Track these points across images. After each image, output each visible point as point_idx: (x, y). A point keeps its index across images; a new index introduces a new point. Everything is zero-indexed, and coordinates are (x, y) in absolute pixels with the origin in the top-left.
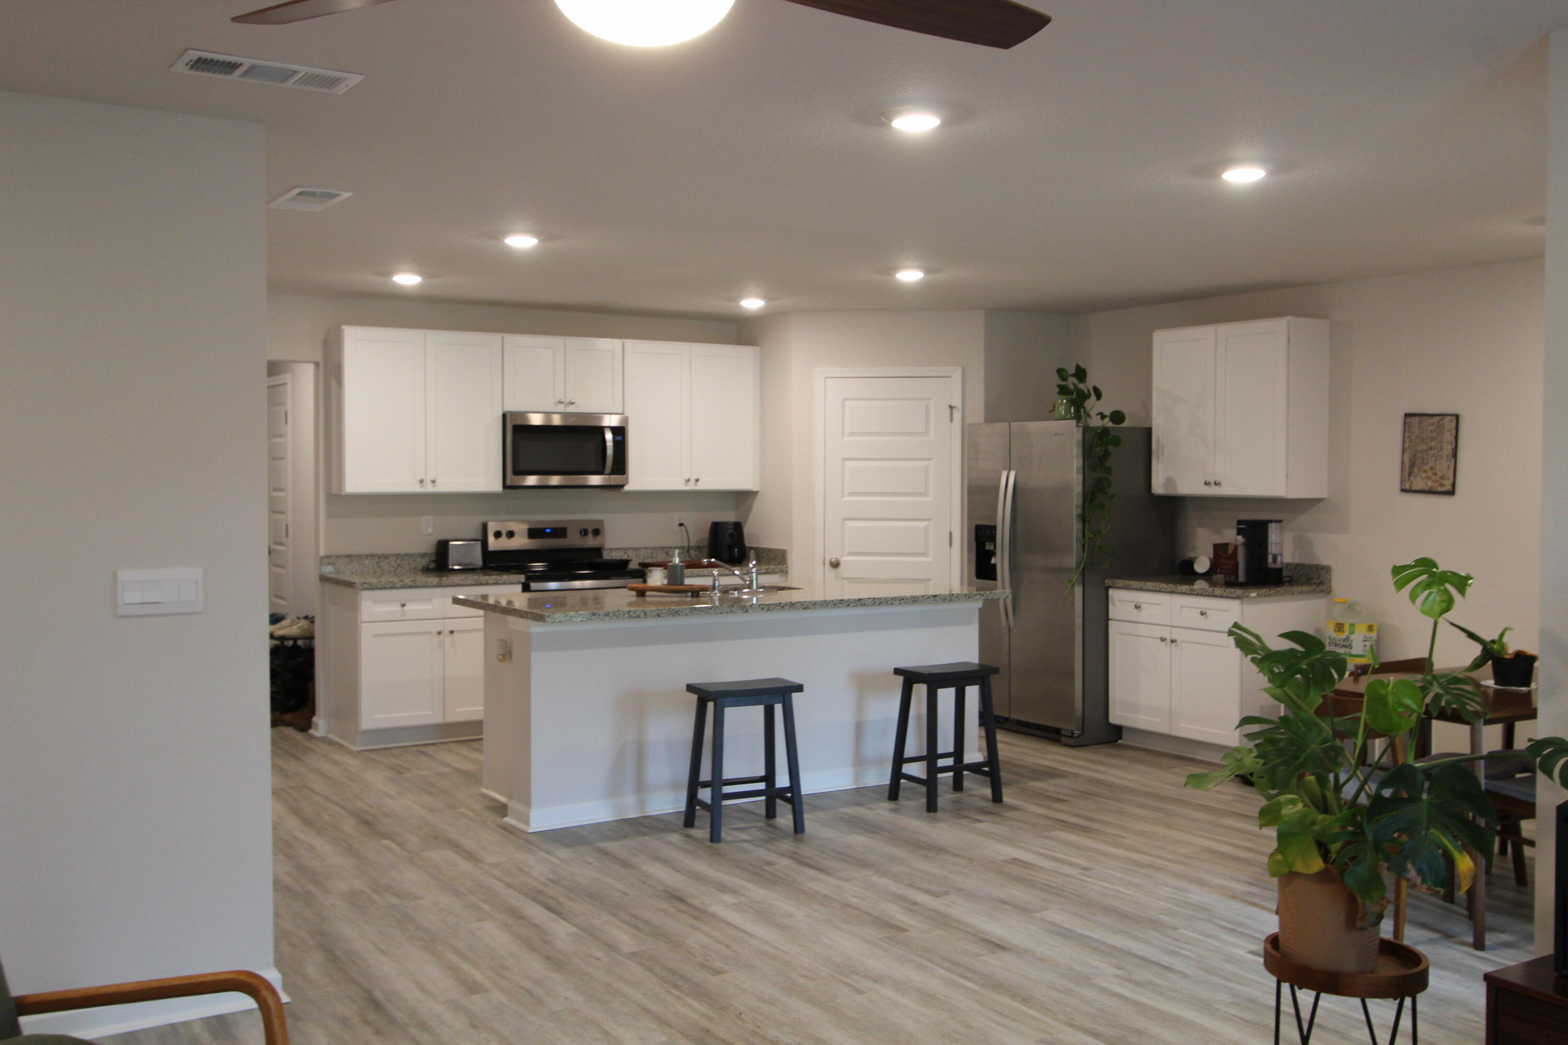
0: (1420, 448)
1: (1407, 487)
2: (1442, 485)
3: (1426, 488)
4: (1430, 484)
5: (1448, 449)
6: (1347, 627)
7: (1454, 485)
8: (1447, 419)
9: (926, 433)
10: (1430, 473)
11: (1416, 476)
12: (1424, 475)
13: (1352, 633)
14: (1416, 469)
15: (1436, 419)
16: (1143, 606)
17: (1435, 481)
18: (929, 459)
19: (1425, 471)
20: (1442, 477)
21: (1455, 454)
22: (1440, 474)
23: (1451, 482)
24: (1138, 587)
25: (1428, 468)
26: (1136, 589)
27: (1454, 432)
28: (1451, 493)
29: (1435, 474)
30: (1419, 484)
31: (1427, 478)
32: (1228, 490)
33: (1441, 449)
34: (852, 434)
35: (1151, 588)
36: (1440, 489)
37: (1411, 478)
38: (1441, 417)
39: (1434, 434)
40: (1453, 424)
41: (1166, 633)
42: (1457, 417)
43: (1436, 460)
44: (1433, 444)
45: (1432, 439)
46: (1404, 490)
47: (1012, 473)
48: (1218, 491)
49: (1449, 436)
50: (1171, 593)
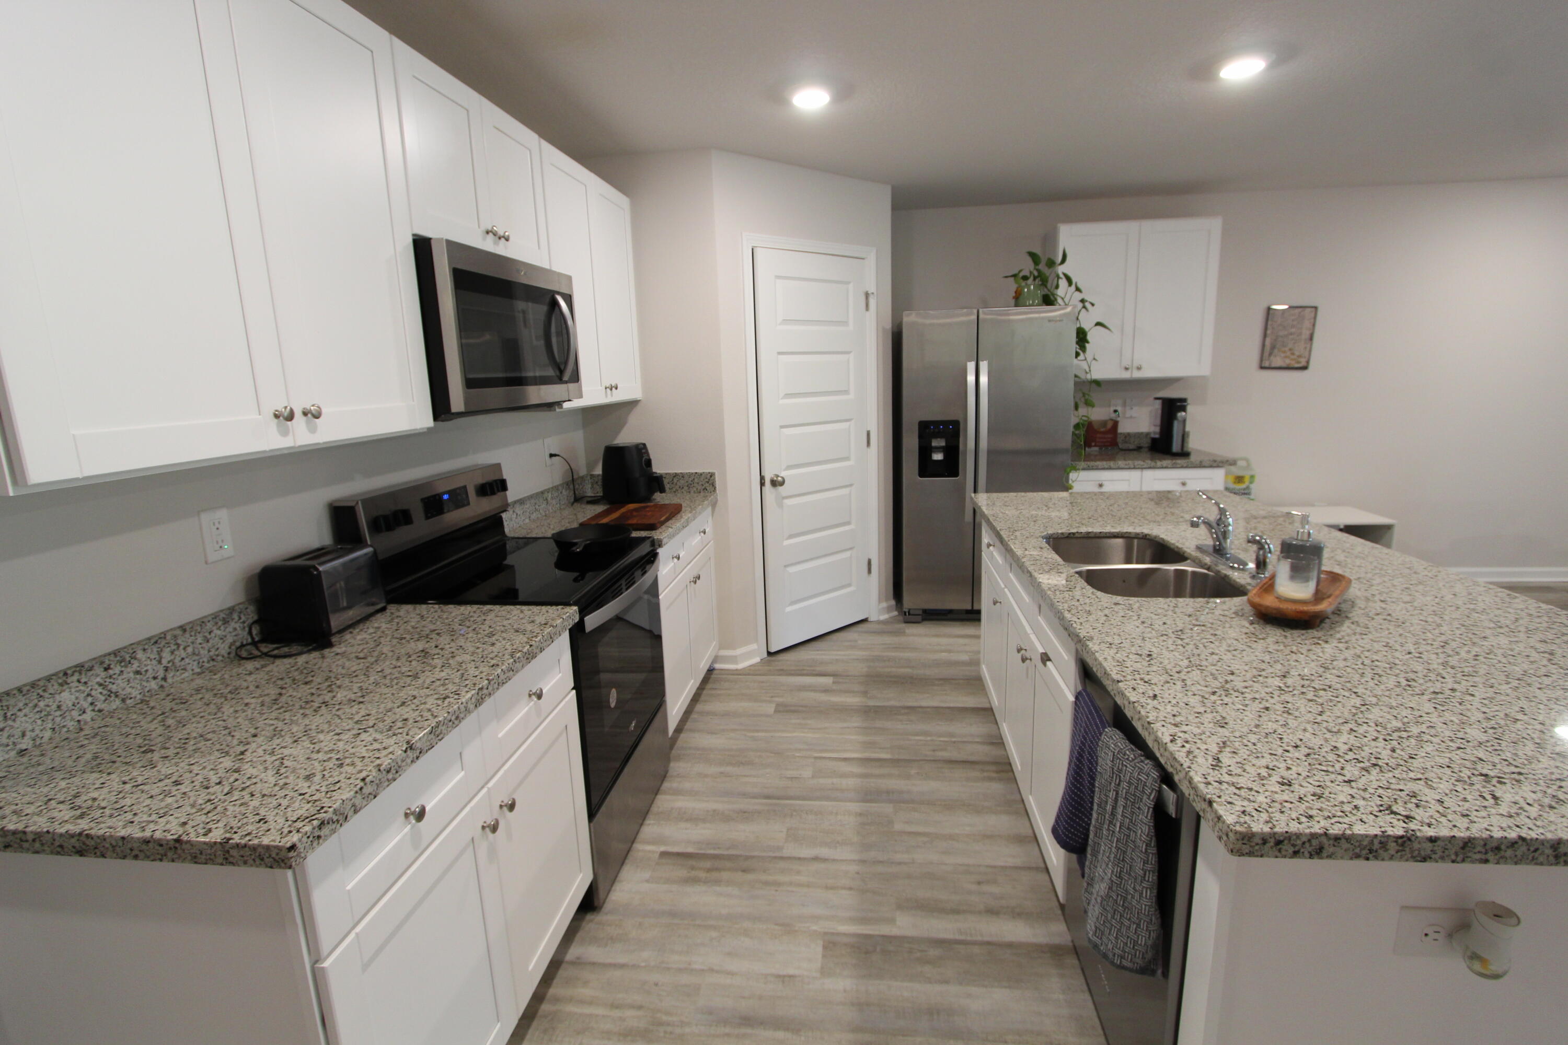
0: (1281, 333)
1: (1266, 364)
2: (1299, 362)
3: (1284, 365)
4: (1288, 361)
5: (1306, 334)
6: (1247, 480)
7: (1308, 362)
8: (1308, 310)
9: (845, 323)
10: (1288, 353)
11: (1275, 356)
12: (1283, 355)
13: (1251, 482)
14: (1276, 351)
15: (1297, 311)
16: (1104, 483)
17: (1292, 360)
18: (848, 353)
19: (1284, 352)
20: (1299, 356)
21: (1311, 338)
22: (1297, 353)
23: (1306, 359)
24: (1106, 466)
25: (1287, 349)
26: (1104, 469)
27: (1312, 321)
28: (1305, 368)
29: (1293, 354)
30: (1278, 361)
31: (1286, 357)
32: (1148, 373)
33: (1300, 334)
35: (1122, 466)
36: (1297, 365)
37: (1272, 357)
38: (1300, 310)
39: (1295, 323)
40: (1313, 315)
42: (1316, 308)
43: (1294, 343)
44: (1293, 330)
45: (1293, 326)
46: (1262, 368)
47: (984, 365)
48: (1137, 375)
49: (1307, 324)
50: (1142, 468)
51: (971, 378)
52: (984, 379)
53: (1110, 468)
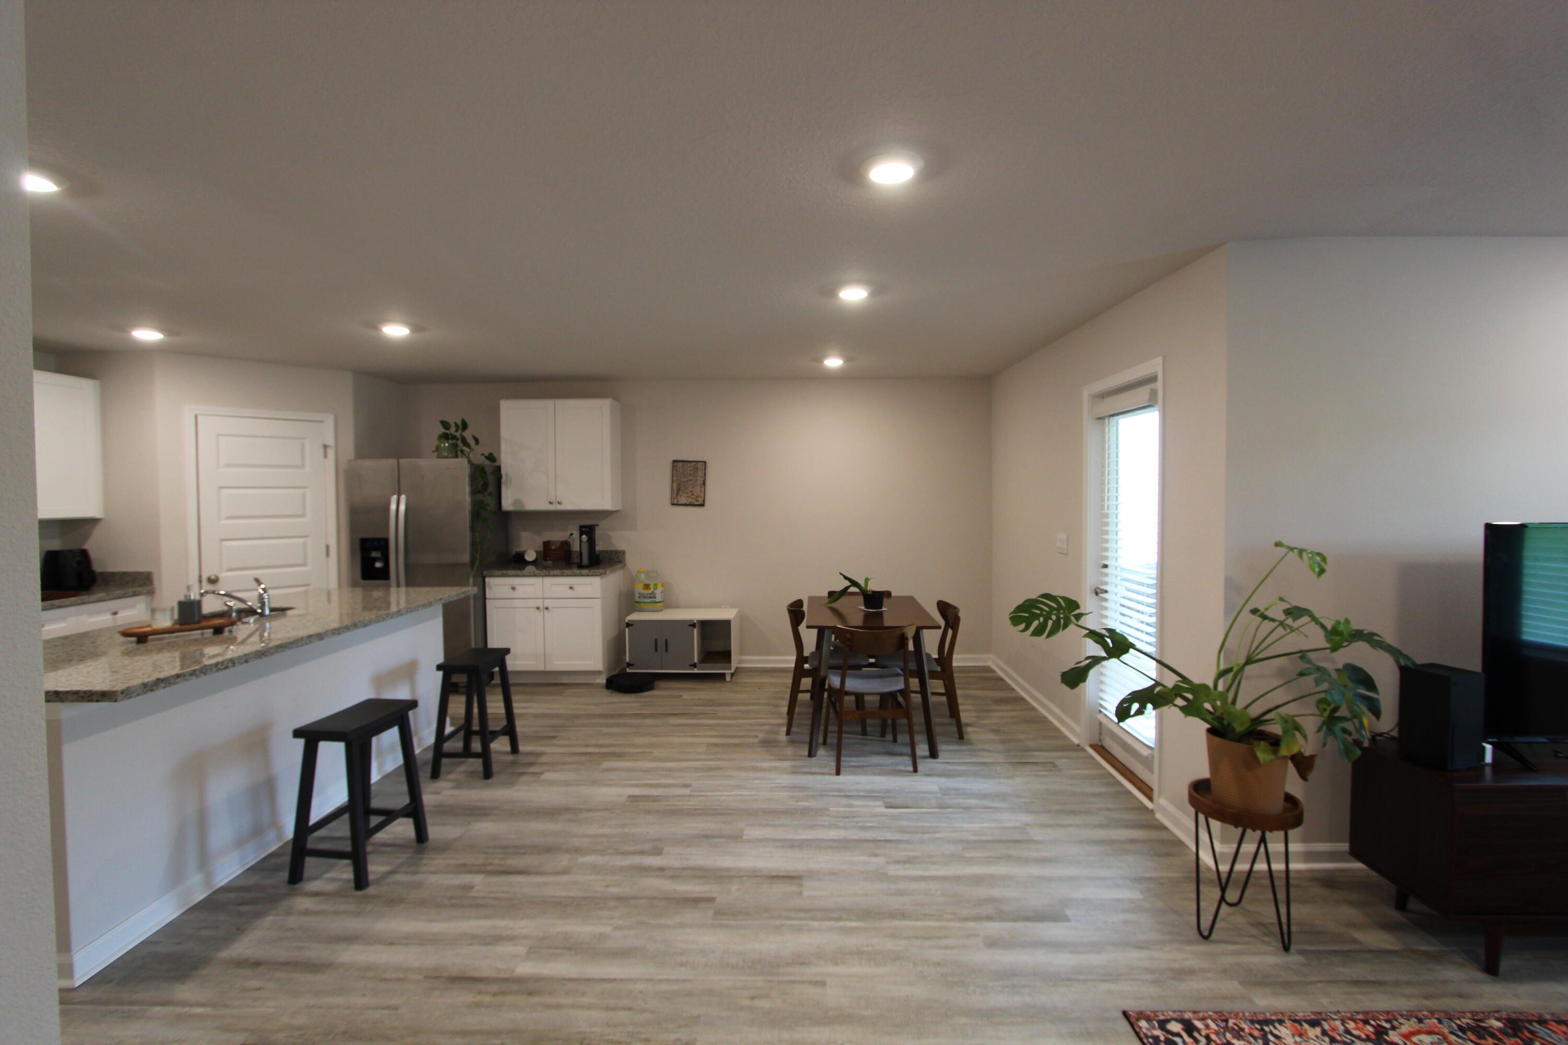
0: (684, 479)
1: (676, 502)
2: (698, 501)
3: (687, 503)
4: (690, 500)
5: (700, 480)
6: (652, 586)
7: (704, 501)
8: (699, 464)
9: (302, 466)
10: (689, 494)
11: (681, 496)
12: (686, 495)
13: (655, 589)
14: (681, 492)
15: (693, 464)
16: (517, 587)
17: (694, 499)
18: (306, 488)
19: (686, 493)
20: (698, 497)
21: (704, 484)
22: (696, 495)
23: (702, 499)
24: (515, 574)
25: (688, 491)
26: (512, 576)
27: (704, 471)
28: (702, 505)
29: (693, 495)
30: (683, 500)
31: (688, 497)
32: (567, 506)
33: (696, 480)
34: (228, 465)
36: (696, 503)
37: (679, 497)
38: (695, 463)
39: (692, 472)
40: (703, 467)
41: (539, 603)
42: (705, 463)
43: (693, 487)
44: (691, 478)
45: (690, 475)
46: (673, 504)
47: (403, 497)
48: (559, 508)
49: (700, 473)
50: (543, 576)
51: (393, 507)
52: (402, 508)
53: (517, 576)
